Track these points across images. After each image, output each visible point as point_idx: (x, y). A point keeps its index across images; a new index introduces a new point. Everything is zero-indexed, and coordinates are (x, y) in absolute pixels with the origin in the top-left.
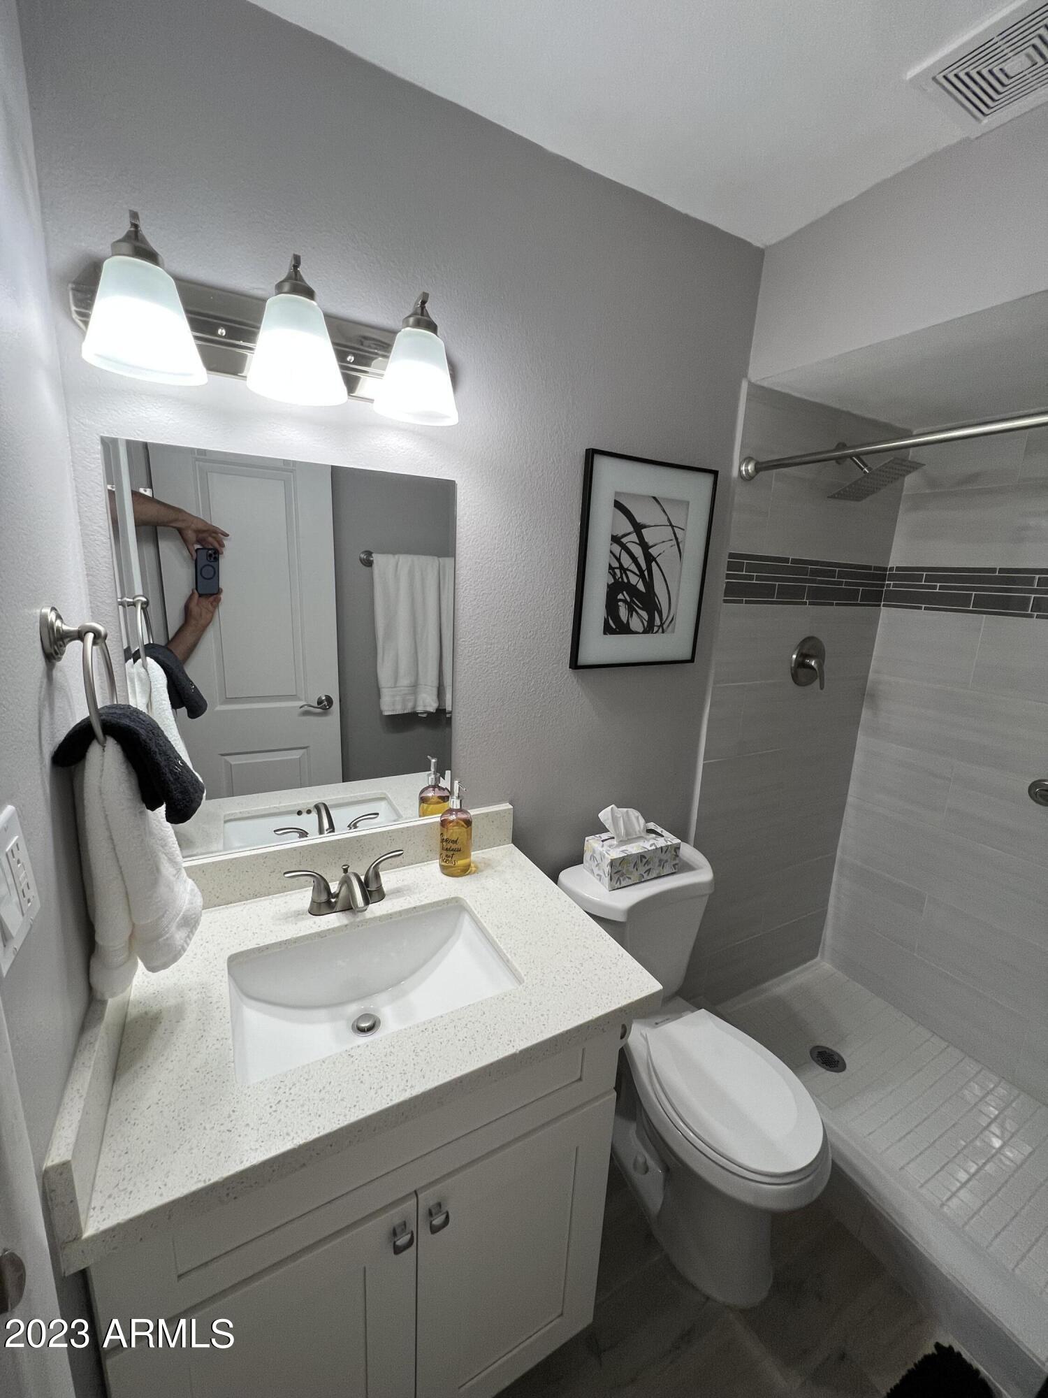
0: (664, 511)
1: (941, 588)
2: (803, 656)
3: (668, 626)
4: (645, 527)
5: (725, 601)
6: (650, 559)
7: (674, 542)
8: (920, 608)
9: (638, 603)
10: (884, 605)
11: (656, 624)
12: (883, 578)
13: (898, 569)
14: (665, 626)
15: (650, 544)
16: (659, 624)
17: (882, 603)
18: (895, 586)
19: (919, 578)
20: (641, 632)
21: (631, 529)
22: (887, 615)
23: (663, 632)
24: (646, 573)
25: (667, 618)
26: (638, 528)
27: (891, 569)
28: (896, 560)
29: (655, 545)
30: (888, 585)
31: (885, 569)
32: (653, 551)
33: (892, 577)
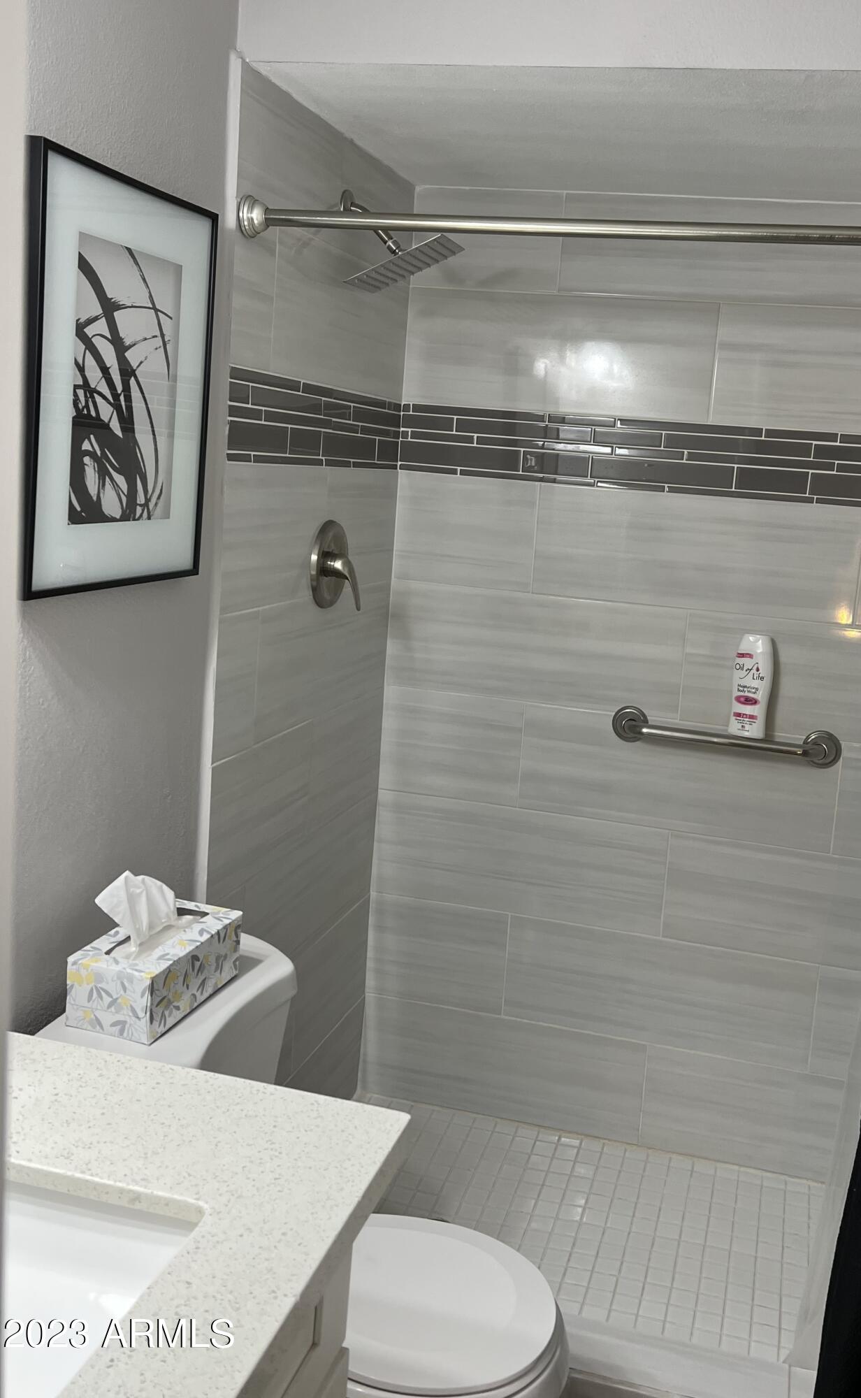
0: (144, 280)
1: (480, 440)
2: (326, 555)
3: (156, 504)
4: (119, 307)
5: (231, 458)
6: (127, 372)
7: (159, 341)
8: (454, 472)
9: (113, 461)
10: (402, 467)
11: (138, 502)
12: (395, 421)
13: (417, 408)
14: (151, 505)
15: (127, 342)
16: (143, 501)
17: (399, 463)
18: (414, 435)
19: (447, 425)
20: (118, 517)
21: (98, 310)
22: (407, 481)
23: (149, 518)
24: (122, 398)
25: (153, 491)
26: (109, 307)
27: (407, 407)
28: (411, 394)
29: (134, 345)
30: (405, 434)
31: (397, 407)
32: (132, 357)
33: (410, 422)
